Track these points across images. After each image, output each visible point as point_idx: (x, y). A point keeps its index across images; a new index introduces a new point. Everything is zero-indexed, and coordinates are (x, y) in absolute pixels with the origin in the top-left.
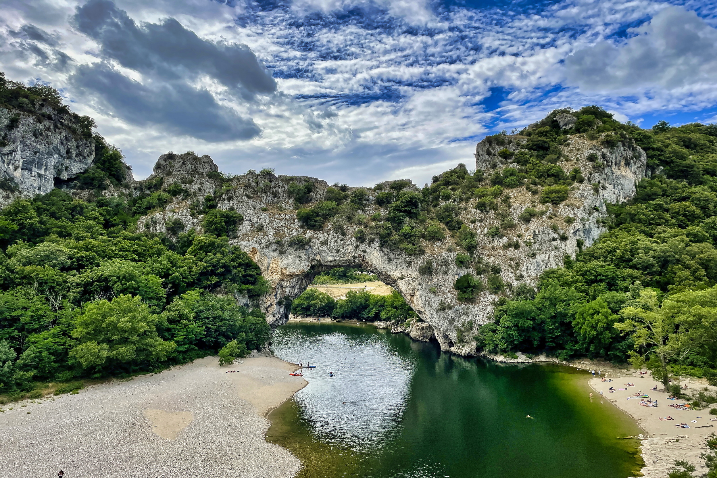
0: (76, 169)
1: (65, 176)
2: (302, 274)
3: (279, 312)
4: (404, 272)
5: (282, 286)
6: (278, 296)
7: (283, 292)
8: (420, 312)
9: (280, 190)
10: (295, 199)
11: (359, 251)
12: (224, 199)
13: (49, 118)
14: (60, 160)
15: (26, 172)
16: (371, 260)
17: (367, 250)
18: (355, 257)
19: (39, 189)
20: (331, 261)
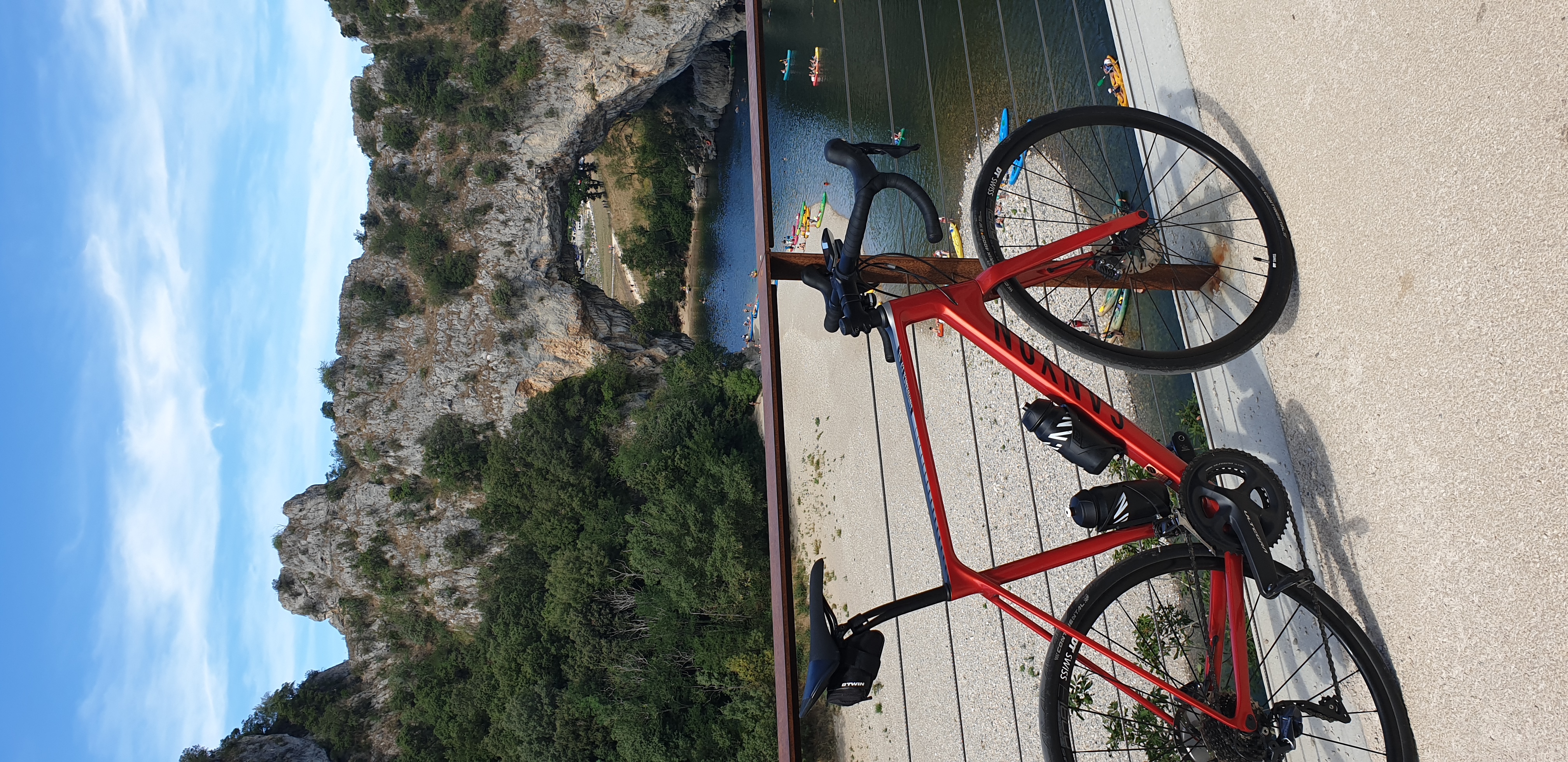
4: (580, 86)
9: (376, 348)
10: (397, 316)
11: (529, 175)
16: (551, 151)
17: (527, 158)
18: (543, 187)
20: (552, 235)
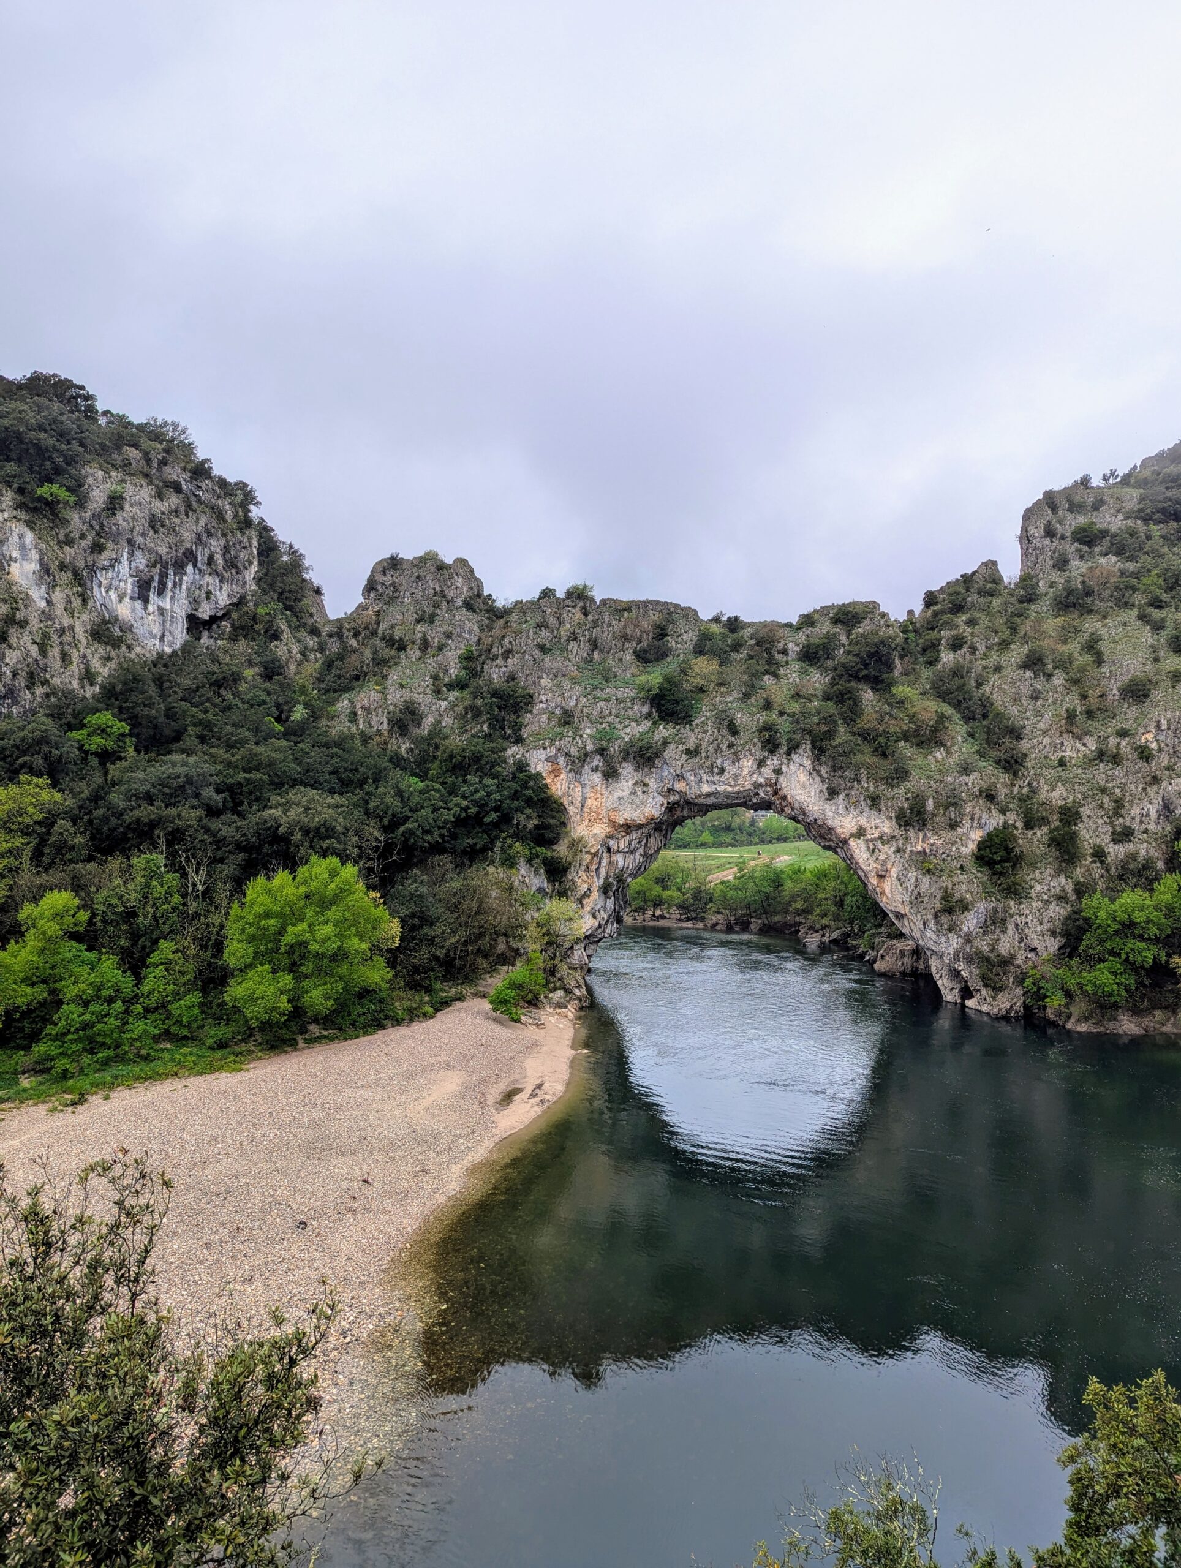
0: (225, 596)
1: (205, 612)
2: (649, 823)
3: (605, 909)
4: (863, 821)
5: (609, 850)
6: (603, 871)
7: (610, 863)
8: (899, 916)
9: (605, 633)
10: (635, 653)
11: (767, 771)
12: (495, 657)
13: (177, 488)
14: (197, 577)
15: (138, 605)
16: (794, 793)
17: (784, 768)
18: (757, 786)
19: (162, 639)
20: (709, 795)
